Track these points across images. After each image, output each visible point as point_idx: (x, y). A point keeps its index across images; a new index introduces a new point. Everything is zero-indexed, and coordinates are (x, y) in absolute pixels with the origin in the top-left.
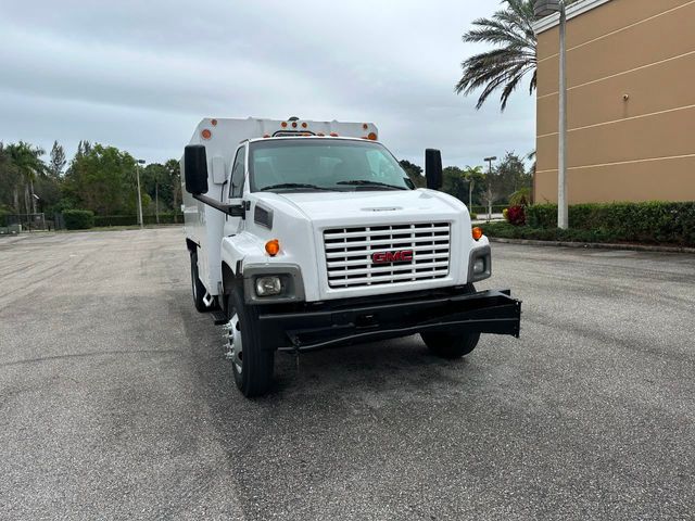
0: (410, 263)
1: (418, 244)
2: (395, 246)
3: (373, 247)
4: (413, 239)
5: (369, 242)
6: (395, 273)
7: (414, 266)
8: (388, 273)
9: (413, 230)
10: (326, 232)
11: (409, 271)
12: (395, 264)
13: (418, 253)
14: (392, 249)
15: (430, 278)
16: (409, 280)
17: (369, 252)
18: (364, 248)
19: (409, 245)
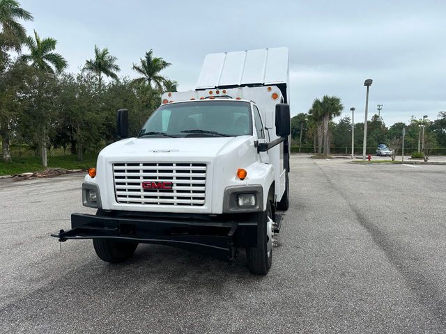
0: (172, 191)
1: (178, 178)
2: (160, 178)
3: (145, 178)
4: (174, 174)
5: (141, 174)
6: (161, 197)
7: (175, 194)
8: (156, 197)
9: (174, 167)
10: (116, 165)
11: (172, 198)
12: (160, 191)
13: (178, 185)
14: (158, 180)
15: (190, 205)
16: (173, 204)
17: (141, 180)
18: (138, 178)
19: (171, 178)
